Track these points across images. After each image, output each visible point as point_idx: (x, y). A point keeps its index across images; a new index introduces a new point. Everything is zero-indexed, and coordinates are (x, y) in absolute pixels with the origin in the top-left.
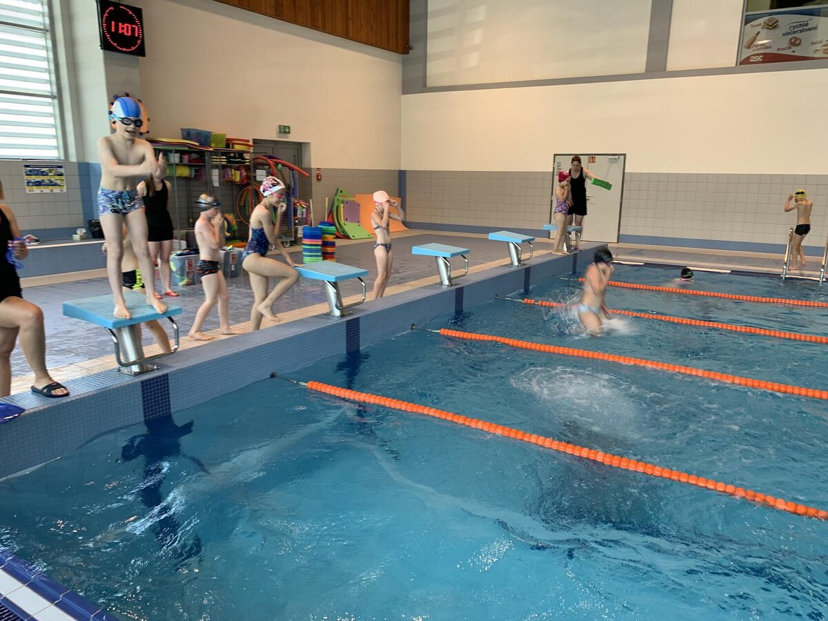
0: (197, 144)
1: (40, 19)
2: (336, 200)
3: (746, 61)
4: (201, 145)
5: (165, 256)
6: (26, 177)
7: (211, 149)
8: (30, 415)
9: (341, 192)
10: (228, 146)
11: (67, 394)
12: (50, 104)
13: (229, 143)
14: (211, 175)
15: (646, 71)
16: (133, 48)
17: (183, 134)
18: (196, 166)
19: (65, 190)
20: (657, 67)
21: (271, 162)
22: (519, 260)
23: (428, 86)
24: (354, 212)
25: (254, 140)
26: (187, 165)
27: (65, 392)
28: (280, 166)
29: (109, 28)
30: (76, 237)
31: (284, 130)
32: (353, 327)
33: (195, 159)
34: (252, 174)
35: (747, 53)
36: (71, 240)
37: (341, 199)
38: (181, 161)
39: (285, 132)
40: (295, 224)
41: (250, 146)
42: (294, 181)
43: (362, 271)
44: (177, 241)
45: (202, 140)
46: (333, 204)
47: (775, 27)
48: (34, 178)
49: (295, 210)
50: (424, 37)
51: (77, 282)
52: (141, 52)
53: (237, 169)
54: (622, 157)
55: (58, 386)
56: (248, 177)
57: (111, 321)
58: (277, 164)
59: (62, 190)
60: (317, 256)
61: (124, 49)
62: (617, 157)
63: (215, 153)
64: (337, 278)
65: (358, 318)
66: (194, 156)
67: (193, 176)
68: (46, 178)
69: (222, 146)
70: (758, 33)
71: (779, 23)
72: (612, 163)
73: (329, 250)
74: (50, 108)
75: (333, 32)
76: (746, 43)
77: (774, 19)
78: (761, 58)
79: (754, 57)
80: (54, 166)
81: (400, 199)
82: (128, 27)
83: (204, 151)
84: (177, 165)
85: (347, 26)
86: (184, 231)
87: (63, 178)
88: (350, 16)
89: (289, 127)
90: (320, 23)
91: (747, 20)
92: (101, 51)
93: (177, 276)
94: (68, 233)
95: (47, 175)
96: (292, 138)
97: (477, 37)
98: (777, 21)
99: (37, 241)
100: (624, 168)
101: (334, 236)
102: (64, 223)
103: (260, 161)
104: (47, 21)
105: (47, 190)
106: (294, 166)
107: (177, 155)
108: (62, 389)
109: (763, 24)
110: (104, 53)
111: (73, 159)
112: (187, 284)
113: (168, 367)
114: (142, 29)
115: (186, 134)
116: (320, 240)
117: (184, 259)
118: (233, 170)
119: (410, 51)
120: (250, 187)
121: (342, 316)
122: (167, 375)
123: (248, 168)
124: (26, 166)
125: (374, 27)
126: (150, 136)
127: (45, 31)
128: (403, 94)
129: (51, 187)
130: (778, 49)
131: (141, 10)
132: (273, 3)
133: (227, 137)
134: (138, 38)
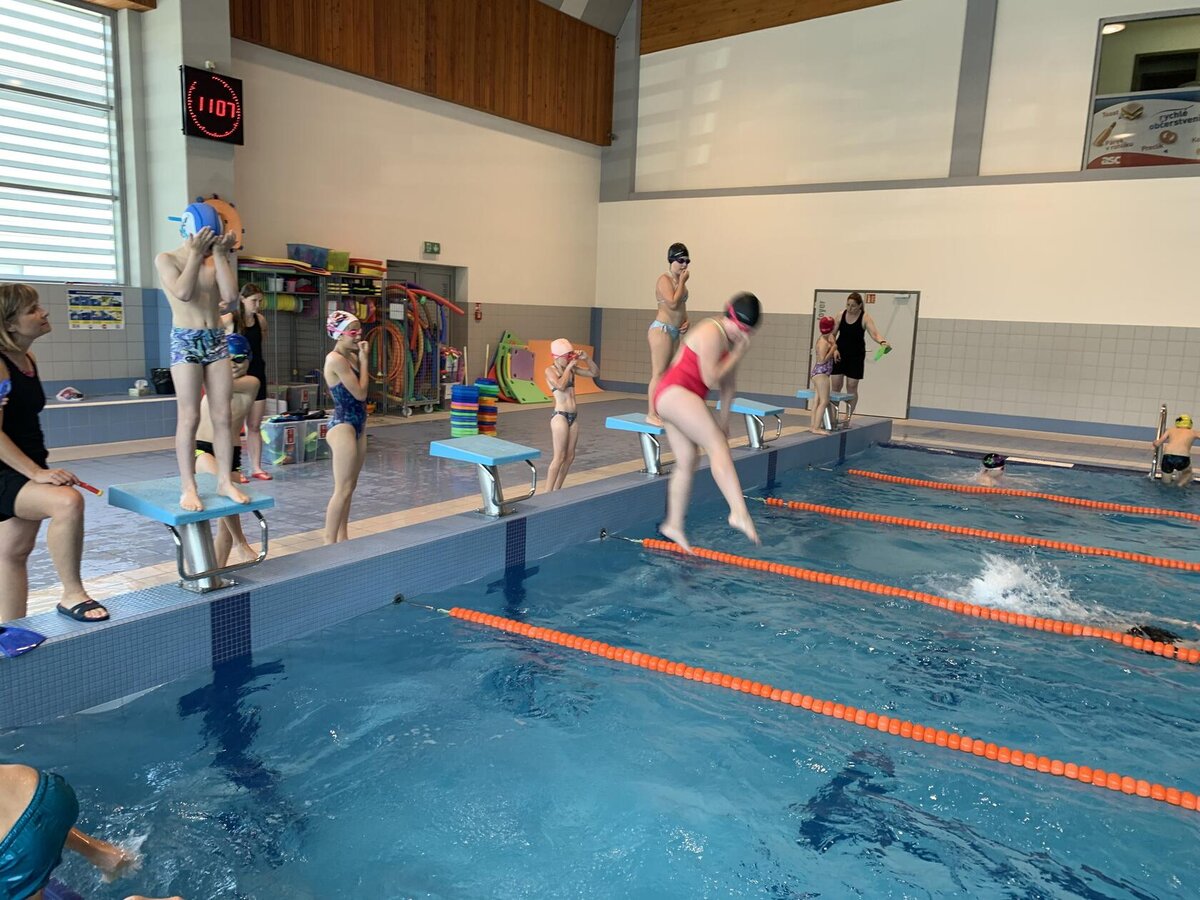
0: (309, 266)
1: (102, 91)
2: (500, 349)
3: (1096, 164)
4: (315, 267)
5: (255, 423)
6: (70, 307)
7: (328, 273)
8: (53, 646)
9: (509, 336)
10: (351, 269)
11: (107, 618)
12: (109, 208)
13: (353, 265)
14: (326, 309)
15: (950, 175)
16: (227, 134)
17: (289, 252)
18: (302, 296)
19: (122, 327)
20: (965, 169)
21: (411, 293)
22: (761, 441)
23: (637, 191)
24: (527, 365)
25: (388, 261)
26: (294, 295)
27: (104, 614)
28: (423, 299)
29: (195, 106)
30: (134, 392)
31: (432, 249)
32: (516, 531)
33: (304, 287)
34: (384, 310)
35: (1096, 153)
36: (126, 395)
37: (508, 346)
38: (285, 289)
39: (433, 252)
40: (442, 381)
41: (384, 270)
42: (443, 320)
43: (532, 450)
44: (274, 400)
45: (316, 260)
46: (496, 354)
47: (1139, 117)
48: (80, 309)
49: (443, 362)
50: (633, 123)
51: (131, 456)
52: (238, 139)
53: (364, 302)
54: (914, 296)
55: (95, 605)
56: (378, 314)
57: (175, 515)
58: (419, 296)
59: (118, 327)
60: (471, 427)
61: (215, 135)
62: (907, 295)
63: (334, 278)
64: (495, 461)
65: (525, 519)
66: (303, 282)
67: (301, 309)
68: (97, 309)
69: (343, 270)
70: (1114, 125)
71: (1144, 111)
72: (899, 304)
73: (488, 418)
74: (108, 213)
75: (504, 114)
76: (1095, 138)
77: (1137, 105)
78: (1119, 160)
79: (1108, 159)
80: (109, 293)
81: (593, 348)
82: (221, 104)
83: (314, 279)
84: (278, 294)
85: (525, 105)
86: (285, 387)
87: (121, 309)
88: (530, 92)
89: (438, 245)
90: (487, 103)
91: (1098, 106)
92: (183, 138)
93: (271, 451)
94: (123, 386)
95: (99, 304)
96: (443, 259)
97: (708, 123)
98: (1141, 109)
99: (79, 396)
100: (917, 312)
101: (496, 399)
102: (118, 372)
103: (396, 291)
104: (112, 94)
105: (97, 326)
106: (442, 299)
107: (280, 281)
108: (100, 609)
109: (1120, 112)
110: (188, 141)
111: (136, 283)
112: (285, 463)
113: (250, 582)
114: (241, 107)
115: (293, 251)
116: (476, 405)
117: (282, 428)
118: (357, 303)
119: (613, 142)
120: (380, 328)
121: (501, 515)
122: (248, 594)
123: (378, 301)
124: (71, 292)
125: (563, 110)
126: (243, 254)
127: (108, 108)
128: (601, 201)
129: (103, 322)
130: (1143, 148)
131: (240, 82)
132: (423, 74)
133: (351, 257)
134: (234, 120)
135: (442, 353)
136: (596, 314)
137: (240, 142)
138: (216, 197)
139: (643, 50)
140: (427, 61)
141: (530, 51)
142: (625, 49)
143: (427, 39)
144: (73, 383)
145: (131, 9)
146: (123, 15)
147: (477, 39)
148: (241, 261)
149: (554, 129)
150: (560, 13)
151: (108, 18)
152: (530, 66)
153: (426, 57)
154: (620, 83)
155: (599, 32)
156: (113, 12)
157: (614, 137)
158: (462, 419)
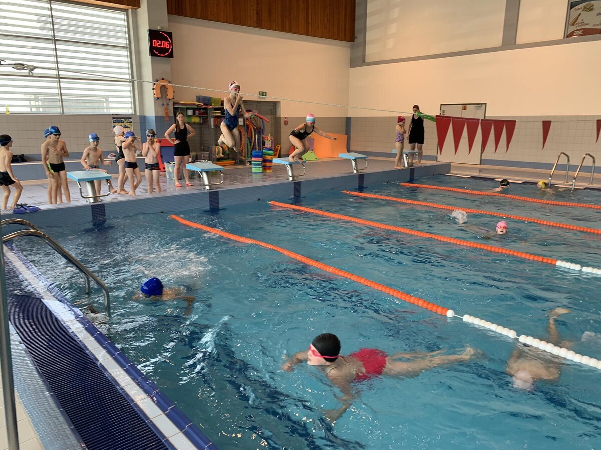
0: (203, 105)
1: (124, 42)
3: (572, 35)
4: (205, 104)
6: (113, 124)
7: (211, 107)
12: (128, 86)
14: (210, 122)
15: (502, 45)
16: (167, 54)
17: (196, 99)
18: (203, 117)
20: (510, 42)
23: (366, 62)
26: (198, 116)
33: (202, 113)
35: (571, 29)
38: (194, 114)
39: (263, 96)
42: (264, 125)
45: (207, 102)
47: (592, 10)
50: (364, 30)
52: (171, 56)
54: (484, 106)
60: (259, 168)
61: (162, 55)
62: (480, 106)
63: (214, 109)
66: (202, 111)
67: (202, 122)
69: (219, 106)
70: (580, 15)
71: (595, 7)
72: (477, 110)
73: (268, 165)
74: (128, 88)
75: (297, 33)
76: (571, 22)
77: (591, 4)
78: (582, 32)
79: (578, 32)
80: (127, 118)
81: (347, 136)
83: (207, 109)
84: (191, 116)
85: (307, 27)
87: (132, 124)
88: (310, 21)
89: (266, 93)
91: (572, 6)
92: (150, 57)
95: (123, 123)
96: (269, 99)
97: (393, 29)
98: (593, 6)
100: (485, 112)
101: (272, 157)
104: (127, 42)
106: (260, 116)
107: (192, 111)
109: (583, 8)
110: (152, 58)
111: (138, 114)
115: (198, 99)
116: (262, 159)
119: (355, 40)
121: (210, 190)
122: (103, 204)
124: (113, 118)
125: (328, 27)
126: (175, 101)
127: (127, 48)
128: (351, 67)
130: (594, 26)
131: (171, 33)
132: (255, 20)
134: (169, 49)
135: (264, 139)
136: (348, 120)
138: (163, 79)
140: (258, 14)
141: (310, 3)
143: (258, 4)
145: (132, 9)
146: (130, 11)
148: (174, 104)
149: (323, 36)
151: (125, 13)
152: (310, 11)
153: (257, 12)
154: (358, 12)
156: (126, 11)
157: (356, 38)
158: (256, 165)
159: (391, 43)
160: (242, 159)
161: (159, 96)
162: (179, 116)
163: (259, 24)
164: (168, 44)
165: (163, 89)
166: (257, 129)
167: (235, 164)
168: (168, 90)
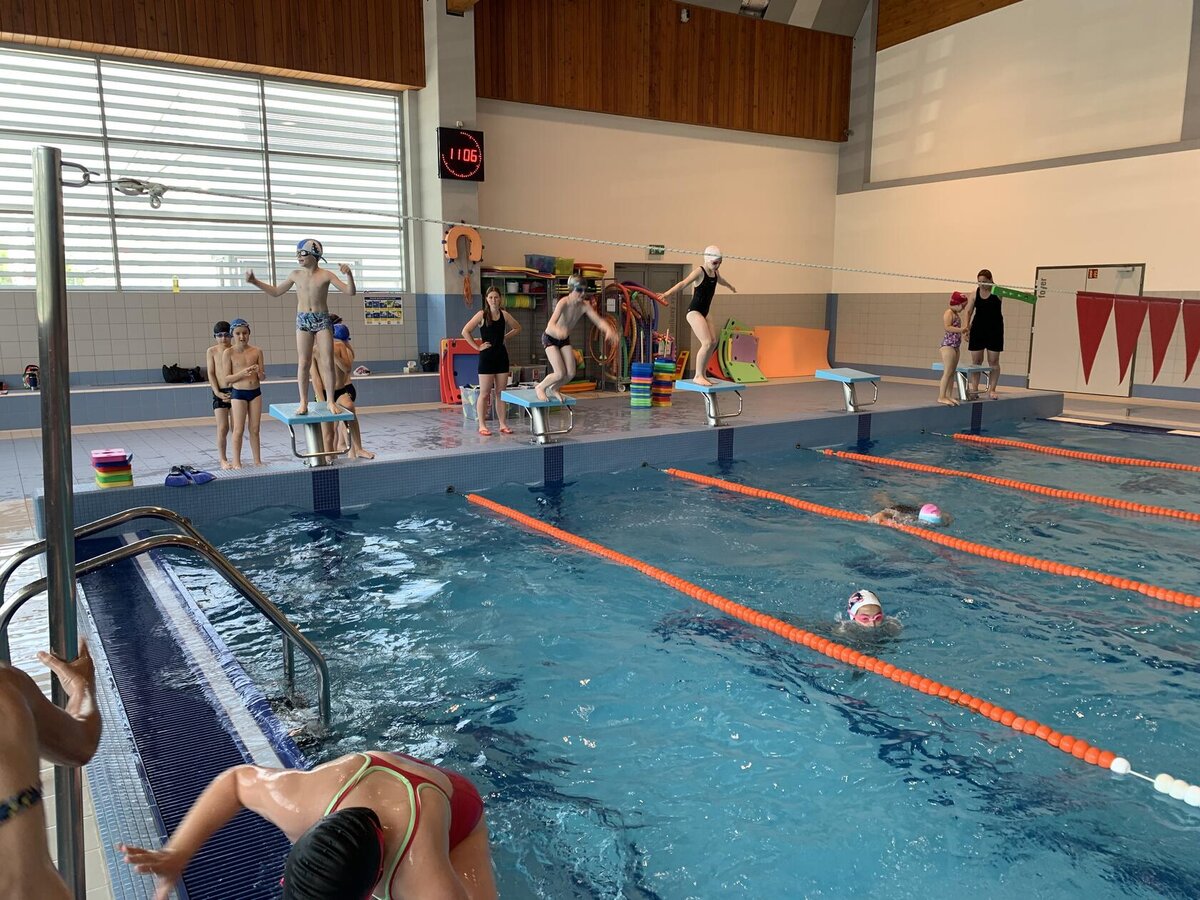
0: (538, 272)
1: (392, 152)
2: (724, 334)
4: (542, 271)
6: (365, 309)
7: (554, 277)
9: (732, 323)
12: (397, 236)
13: (578, 268)
15: (1182, 139)
16: (472, 174)
17: (525, 262)
18: (537, 296)
19: (402, 322)
21: (625, 289)
23: (872, 181)
24: (749, 348)
25: (618, 266)
26: (527, 295)
28: (635, 294)
29: (448, 156)
30: (406, 370)
31: (657, 250)
33: (537, 289)
34: (603, 304)
36: (402, 372)
37: (729, 332)
38: (520, 291)
39: (658, 253)
41: (608, 271)
42: (655, 311)
45: (545, 266)
48: (372, 310)
49: (656, 346)
50: (869, 117)
51: (391, 413)
52: (480, 177)
54: (1139, 269)
58: (633, 291)
59: (399, 322)
61: (462, 176)
62: (1130, 268)
65: (562, 447)
66: (536, 285)
67: (534, 307)
68: (384, 310)
72: (1123, 277)
73: (663, 391)
74: (396, 239)
75: (729, 126)
80: (392, 298)
81: (828, 332)
82: (467, 152)
83: (544, 281)
84: (514, 294)
85: (751, 115)
87: (401, 309)
88: (756, 103)
89: (663, 246)
90: (711, 118)
92: (440, 180)
94: (398, 366)
95: (386, 306)
96: (666, 259)
97: (932, 111)
99: (367, 372)
100: (1142, 285)
102: (398, 356)
103: (614, 289)
104: (399, 153)
105: (384, 322)
106: (651, 293)
107: (516, 284)
110: (443, 186)
111: (413, 291)
114: (482, 152)
115: (529, 261)
116: (650, 379)
119: (850, 138)
121: (546, 443)
122: (337, 470)
123: (599, 297)
124: (366, 298)
125: (793, 111)
126: (485, 265)
127: (397, 163)
128: (839, 192)
129: (388, 319)
131: (482, 133)
132: (647, 102)
133: (575, 262)
134: (477, 163)
135: (655, 338)
136: (831, 300)
137: (482, 179)
138: (463, 222)
139: (879, 47)
140: (651, 91)
141: (756, 66)
142: (861, 49)
143: (652, 72)
144: (366, 363)
145: (410, 90)
146: (406, 94)
147: (700, 65)
148: (483, 270)
149: (782, 132)
150: (788, 28)
151: (397, 98)
152: (756, 81)
153: (650, 87)
154: (856, 81)
155: (832, 36)
156: (399, 93)
157: (851, 133)
158: (638, 391)
159: (926, 142)
160: (610, 379)
161: (455, 256)
162: (489, 295)
163: (654, 112)
164: (474, 153)
165: (463, 242)
166: (643, 318)
167: (597, 389)
168: (472, 244)
